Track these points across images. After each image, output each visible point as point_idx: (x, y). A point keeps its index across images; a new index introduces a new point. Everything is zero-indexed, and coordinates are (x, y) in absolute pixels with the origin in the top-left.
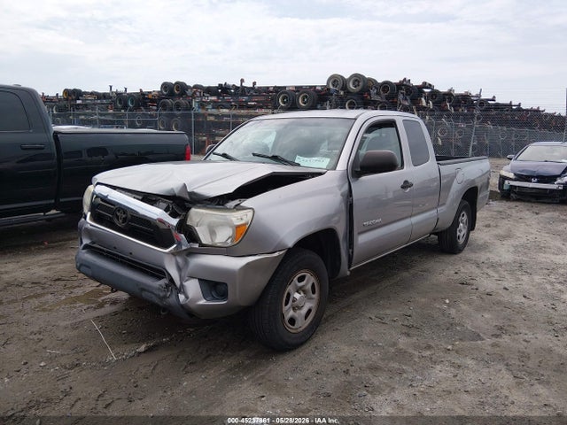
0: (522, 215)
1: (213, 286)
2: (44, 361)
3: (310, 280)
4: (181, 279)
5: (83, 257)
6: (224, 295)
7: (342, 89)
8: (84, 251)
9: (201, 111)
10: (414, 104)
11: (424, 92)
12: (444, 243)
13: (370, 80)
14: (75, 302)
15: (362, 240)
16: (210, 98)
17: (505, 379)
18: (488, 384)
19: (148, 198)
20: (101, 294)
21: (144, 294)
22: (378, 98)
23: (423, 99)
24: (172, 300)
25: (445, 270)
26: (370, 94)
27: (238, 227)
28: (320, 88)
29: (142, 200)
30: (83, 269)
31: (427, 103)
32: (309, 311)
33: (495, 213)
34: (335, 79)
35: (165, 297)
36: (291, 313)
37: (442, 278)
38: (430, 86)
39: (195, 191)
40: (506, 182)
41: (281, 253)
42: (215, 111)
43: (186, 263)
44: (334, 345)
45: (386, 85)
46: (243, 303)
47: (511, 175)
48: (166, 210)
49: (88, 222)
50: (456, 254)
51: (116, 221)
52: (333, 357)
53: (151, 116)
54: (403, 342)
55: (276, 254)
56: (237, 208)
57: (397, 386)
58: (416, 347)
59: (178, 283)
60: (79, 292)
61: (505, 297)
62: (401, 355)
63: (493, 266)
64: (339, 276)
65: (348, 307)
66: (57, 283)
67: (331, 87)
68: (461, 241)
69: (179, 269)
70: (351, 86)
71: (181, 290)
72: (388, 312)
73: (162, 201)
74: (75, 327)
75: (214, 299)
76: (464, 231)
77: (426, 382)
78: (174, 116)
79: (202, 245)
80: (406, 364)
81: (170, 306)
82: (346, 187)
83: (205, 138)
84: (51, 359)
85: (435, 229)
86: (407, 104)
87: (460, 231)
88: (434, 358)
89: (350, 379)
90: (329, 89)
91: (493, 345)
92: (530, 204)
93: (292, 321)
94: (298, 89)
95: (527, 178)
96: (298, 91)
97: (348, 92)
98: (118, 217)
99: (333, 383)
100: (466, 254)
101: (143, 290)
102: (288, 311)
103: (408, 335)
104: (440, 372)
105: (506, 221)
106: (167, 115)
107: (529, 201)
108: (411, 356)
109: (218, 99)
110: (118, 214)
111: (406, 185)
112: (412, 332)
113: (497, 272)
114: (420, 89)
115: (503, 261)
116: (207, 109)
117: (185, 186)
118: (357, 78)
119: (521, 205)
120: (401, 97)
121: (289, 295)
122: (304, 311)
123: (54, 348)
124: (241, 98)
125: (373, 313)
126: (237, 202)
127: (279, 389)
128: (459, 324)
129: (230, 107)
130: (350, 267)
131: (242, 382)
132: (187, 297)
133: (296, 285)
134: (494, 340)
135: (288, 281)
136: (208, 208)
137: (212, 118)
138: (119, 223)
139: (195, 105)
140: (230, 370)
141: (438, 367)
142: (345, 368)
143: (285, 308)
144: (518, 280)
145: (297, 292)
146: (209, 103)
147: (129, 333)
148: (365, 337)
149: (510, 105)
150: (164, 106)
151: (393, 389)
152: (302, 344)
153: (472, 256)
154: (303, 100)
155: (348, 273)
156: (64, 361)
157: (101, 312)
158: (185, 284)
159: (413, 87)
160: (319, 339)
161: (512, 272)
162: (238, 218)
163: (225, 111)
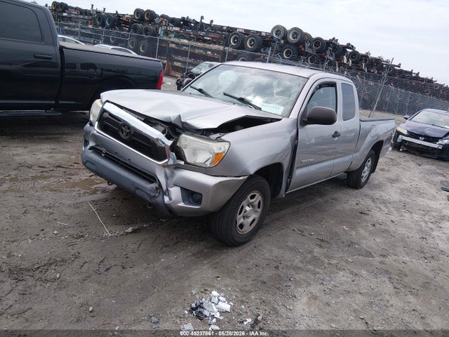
0: (408, 164)
1: (191, 194)
2: (57, 230)
3: (258, 198)
4: (167, 186)
5: (89, 156)
6: (198, 202)
7: (282, 39)
8: (90, 151)
9: (165, 38)
10: (337, 60)
11: (347, 52)
12: (352, 180)
13: (306, 34)
14: (74, 187)
15: (298, 172)
16: (174, 28)
17: (388, 287)
18: (376, 290)
19: (148, 120)
20: (93, 183)
21: (137, 192)
22: (310, 51)
23: (345, 57)
24: (159, 199)
25: (349, 201)
26: (304, 47)
27: (217, 154)
28: (264, 34)
29: (144, 121)
30: (88, 164)
31: (348, 61)
32: (254, 220)
33: (388, 160)
34: (278, 29)
35: (154, 197)
36: (242, 220)
37: (347, 207)
38: (352, 47)
39: (188, 122)
40: (400, 136)
41: (245, 177)
42: (176, 40)
43: (173, 174)
44: (268, 247)
45: (318, 41)
46: (211, 210)
47: (405, 132)
48: (163, 133)
49: (96, 129)
50: (357, 189)
51: (121, 133)
52: (267, 255)
53: (123, 36)
54: (317, 251)
55: (241, 178)
56: (218, 140)
57: (312, 283)
58: (326, 256)
59: (164, 188)
60: (76, 178)
61: (392, 228)
62: (315, 261)
63: (384, 202)
64: (278, 197)
65: (278, 219)
66: (59, 169)
67: (274, 35)
68: (363, 180)
69: (167, 177)
70: (291, 37)
71: (167, 193)
72: (307, 227)
73: (161, 125)
74: (77, 206)
75: (190, 203)
76: (367, 173)
77: (332, 283)
78: (143, 38)
79: (186, 163)
80: (318, 268)
81: (157, 203)
82: (294, 132)
83: (166, 61)
84: (61, 229)
85: (348, 169)
86: (331, 59)
87: (365, 172)
88: (339, 266)
89: (279, 272)
90: (272, 37)
91: (382, 263)
92: (414, 156)
93: (241, 226)
94: (247, 32)
95: (416, 136)
96: (247, 34)
97: (287, 42)
98: (122, 130)
99: (267, 274)
100: (365, 190)
101: (137, 188)
102: (240, 219)
103: (321, 247)
104: (342, 277)
105: (396, 168)
106: (136, 37)
107: (414, 154)
108: (322, 261)
109: (181, 30)
110: (123, 128)
111: (336, 134)
112: (324, 244)
113: (387, 207)
114: (344, 48)
115: (392, 200)
116: (170, 37)
117: (180, 117)
118: (297, 32)
119: (408, 156)
120: (328, 52)
121: (243, 207)
122: (250, 220)
123: (62, 221)
124: (199, 32)
125: (296, 226)
126: (218, 135)
127: (230, 273)
128: (358, 244)
129: (190, 39)
130: (286, 191)
131: (203, 264)
132: (170, 199)
133: (248, 201)
134: (381, 259)
135: (244, 198)
136: (196, 137)
137: (173, 46)
138: (123, 136)
139: (160, 31)
140: (194, 255)
141: (342, 273)
142: (275, 264)
143: (238, 217)
144: (402, 216)
145: (248, 206)
146: (172, 32)
147: (118, 217)
148: (290, 244)
149: (411, 73)
150: (135, 29)
151: (309, 284)
152: (245, 242)
153: (370, 192)
154: (251, 42)
155: (284, 196)
156: (71, 231)
157: (95, 197)
158: (170, 189)
159: (339, 46)
160: (257, 241)
161: (398, 209)
162: (218, 147)
163: (186, 41)
